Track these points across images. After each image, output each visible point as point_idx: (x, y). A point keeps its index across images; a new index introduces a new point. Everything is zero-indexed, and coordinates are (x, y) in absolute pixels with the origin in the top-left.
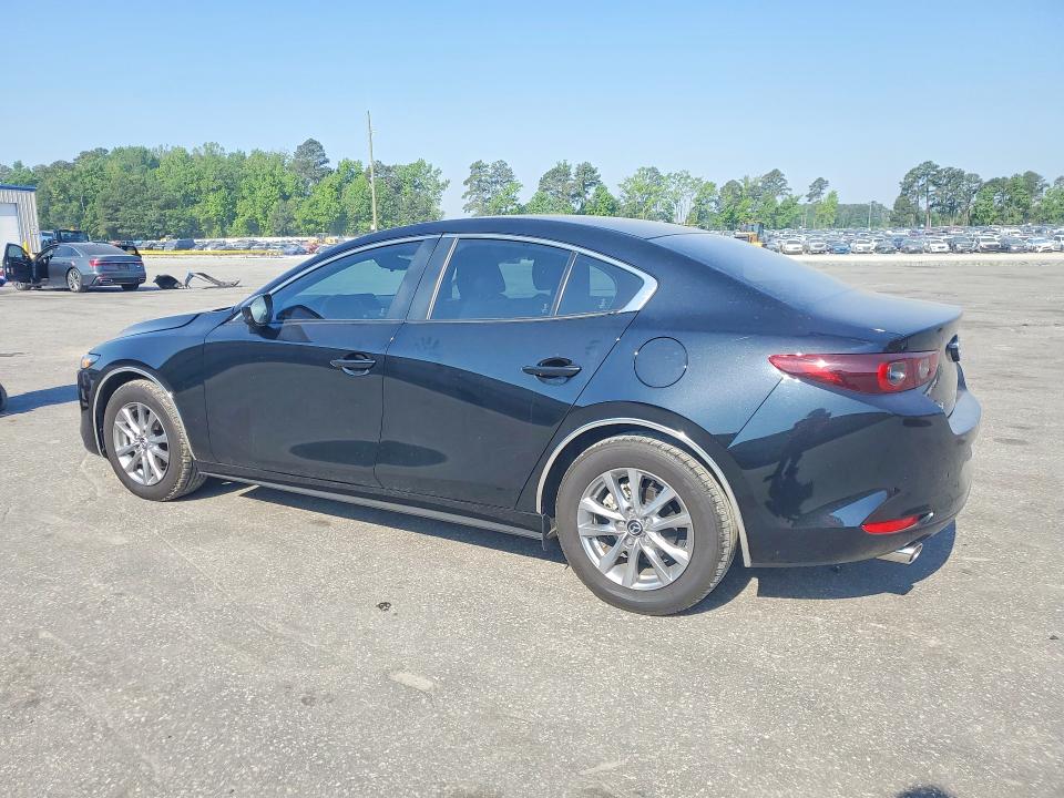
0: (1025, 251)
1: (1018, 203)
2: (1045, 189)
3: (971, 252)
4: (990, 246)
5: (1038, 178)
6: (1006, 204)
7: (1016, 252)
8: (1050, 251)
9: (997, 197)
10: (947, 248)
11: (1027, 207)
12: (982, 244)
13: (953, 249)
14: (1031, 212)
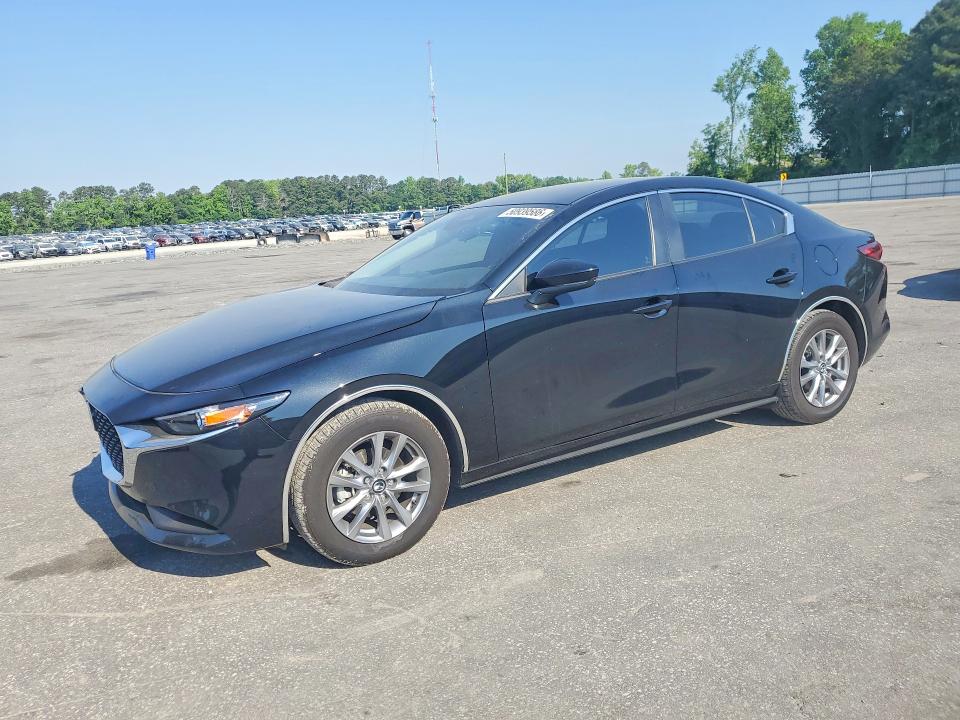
0: (79, 253)
1: (33, 214)
2: (53, 202)
3: (34, 257)
4: (49, 251)
5: (45, 193)
6: (24, 216)
7: (73, 254)
8: (98, 252)
9: (13, 210)
10: (11, 256)
11: (43, 218)
12: (42, 250)
13: (16, 256)
14: (47, 222)
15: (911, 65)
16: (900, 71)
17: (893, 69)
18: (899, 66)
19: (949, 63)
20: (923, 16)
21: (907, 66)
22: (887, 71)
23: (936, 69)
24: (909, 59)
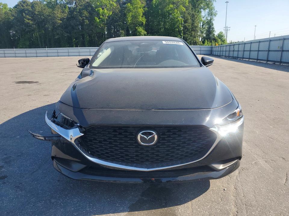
15: (17, 18)
16: (14, 19)
17: (12, 18)
18: (13, 17)
19: (28, 19)
20: (17, 4)
21: (16, 18)
22: (10, 18)
23: (25, 21)
24: (16, 16)
